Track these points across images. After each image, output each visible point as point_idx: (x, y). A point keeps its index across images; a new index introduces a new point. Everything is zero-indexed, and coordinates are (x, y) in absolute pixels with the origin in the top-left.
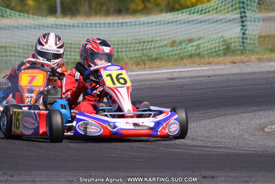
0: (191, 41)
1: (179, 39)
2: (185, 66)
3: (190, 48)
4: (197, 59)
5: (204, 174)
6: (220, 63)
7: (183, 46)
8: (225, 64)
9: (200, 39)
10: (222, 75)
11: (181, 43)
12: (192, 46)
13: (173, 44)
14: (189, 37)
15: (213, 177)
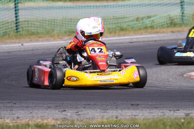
0: (149, 17)
1: (141, 16)
2: (142, 34)
3: (148, 22)
4: (149, 30)
5: (132, 103)
6: (164, 32)
7: (144, 21)
8: (167, 33)
10: (164, 40)
11: (142, 19)
12: (149, 21)
13: (138, 19)
15: (138, 105)
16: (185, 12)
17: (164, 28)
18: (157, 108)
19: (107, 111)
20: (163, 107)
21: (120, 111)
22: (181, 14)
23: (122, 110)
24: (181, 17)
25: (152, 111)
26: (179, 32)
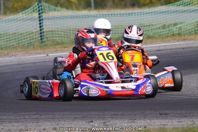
0: (175, 24)
1: (167, 24)
2: (169, 41)
3: (175, 29)
4: (177, 37)
5: (161, 112)
6: (192, 39)
7: (171, 28)
9: (181, 23)
11: (169, 26)
12: (177, 28)
13: (164, 27)
14: (174, 22)
15: (167, 114)
17: (192, 34)
18: (186, 116)
19: (135, 121)
20: (193, 116)
21: (148, 121)
23: (150, 119)
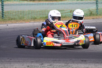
16: (98, 7)
22: (96, 9)
24: (96, 10)
25: (96, 65)
26: (97, 18)
